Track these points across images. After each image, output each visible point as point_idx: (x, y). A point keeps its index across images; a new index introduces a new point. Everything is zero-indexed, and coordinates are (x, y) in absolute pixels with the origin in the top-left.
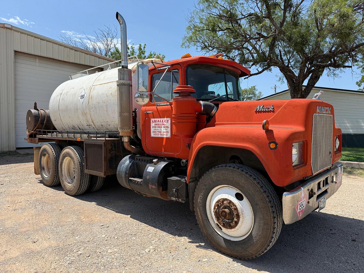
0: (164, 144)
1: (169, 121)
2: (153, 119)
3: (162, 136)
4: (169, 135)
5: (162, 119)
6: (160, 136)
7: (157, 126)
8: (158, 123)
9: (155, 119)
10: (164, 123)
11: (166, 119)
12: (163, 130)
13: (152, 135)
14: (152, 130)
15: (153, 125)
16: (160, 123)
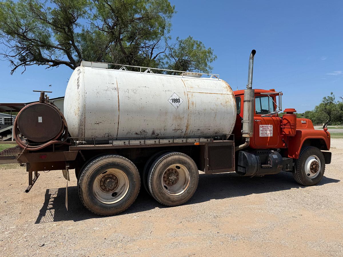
0: (268, 140)
1: (272, 127)
2: (261, 125)
3: (267, 136)
4: (272, 135)
5: (267, 125)
6: (266, 136)
7: (264, 130)
8: (265, 128)
9: (263, 126)
10: (269, 128)
11: (270, 125)
12: (268, 132)
13: (261, 135)
14: (260, 132)
15: (261, 129)
16: (266, 128)
